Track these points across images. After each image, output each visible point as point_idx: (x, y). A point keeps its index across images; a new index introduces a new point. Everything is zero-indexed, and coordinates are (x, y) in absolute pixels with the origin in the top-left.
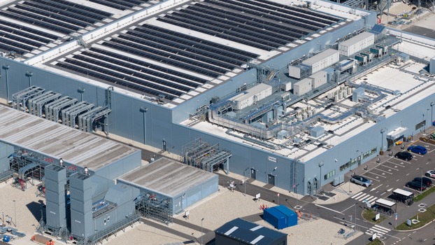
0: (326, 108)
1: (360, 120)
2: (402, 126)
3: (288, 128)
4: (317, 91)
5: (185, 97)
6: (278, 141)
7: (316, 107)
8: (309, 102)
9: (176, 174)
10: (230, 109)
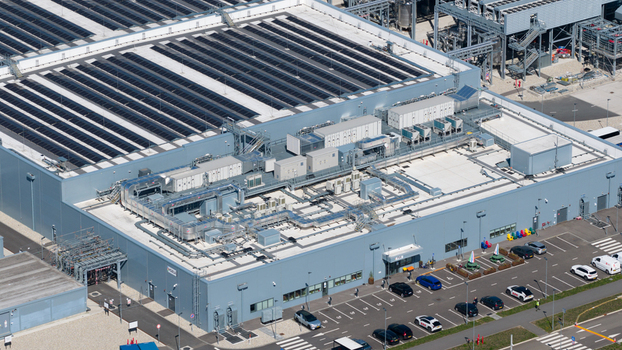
0: (314, 204)
1: (352, 227)
2: (416, 243)
3: (226, 227)
4: (312, 176)
5: (104, 165)
6: (203, 246)
7: (300, 200)
8: (293, 192)
9: (24, 278)
10: (158, 189)
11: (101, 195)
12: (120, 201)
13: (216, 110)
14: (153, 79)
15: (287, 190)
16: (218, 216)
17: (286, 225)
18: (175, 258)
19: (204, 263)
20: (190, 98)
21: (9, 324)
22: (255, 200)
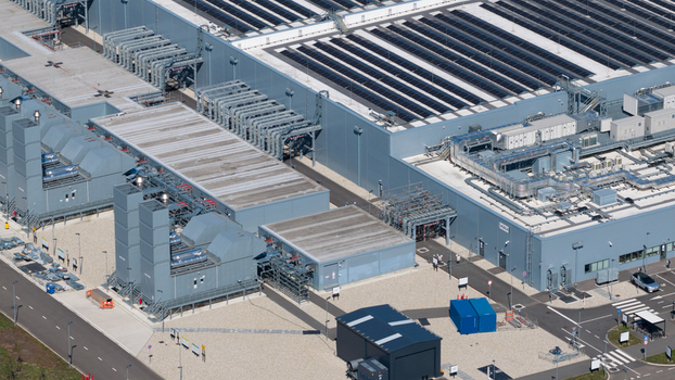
0: (652, 165)
3: (559, 185)
4: (650, 137)
5: (433, 120)
6: (536, 203)
7: (636, 161)
8: (630, 153)
9: (352, 230)
10: (489, 146)
11: (430, 150)
12: (449, 157)
13: (549, 69)
14: (482, 37)
15: (624, 150)
16: (552, 174)
17: (622, 185)
18: (507, 214)
19: (538, 221)
20: (522, 56)
21: (337, 276)
22: (591, 160)
